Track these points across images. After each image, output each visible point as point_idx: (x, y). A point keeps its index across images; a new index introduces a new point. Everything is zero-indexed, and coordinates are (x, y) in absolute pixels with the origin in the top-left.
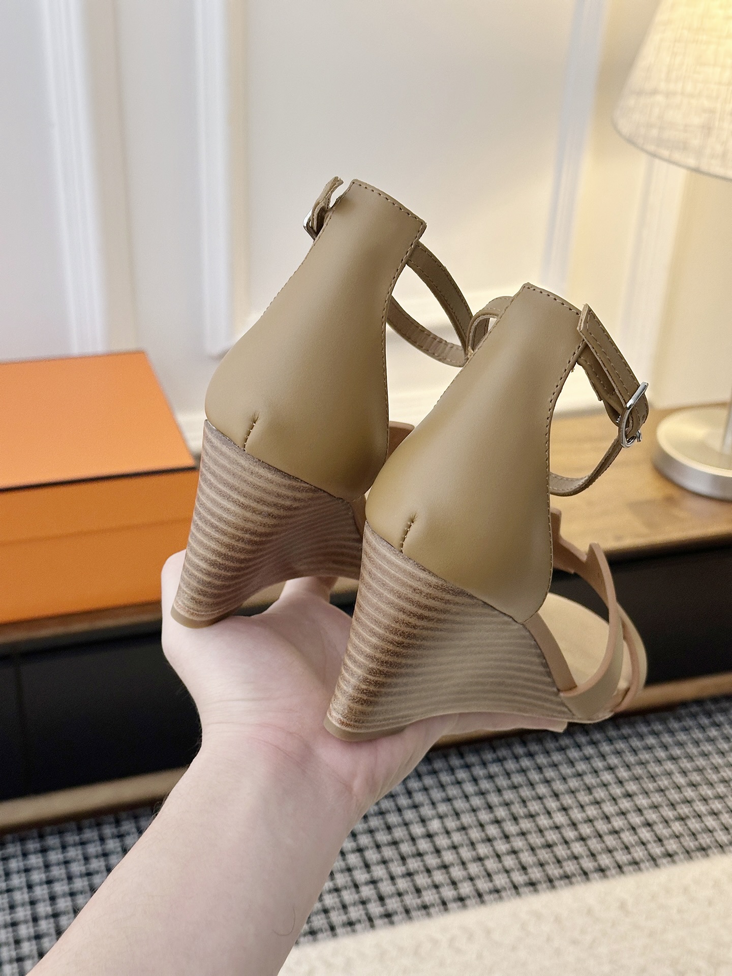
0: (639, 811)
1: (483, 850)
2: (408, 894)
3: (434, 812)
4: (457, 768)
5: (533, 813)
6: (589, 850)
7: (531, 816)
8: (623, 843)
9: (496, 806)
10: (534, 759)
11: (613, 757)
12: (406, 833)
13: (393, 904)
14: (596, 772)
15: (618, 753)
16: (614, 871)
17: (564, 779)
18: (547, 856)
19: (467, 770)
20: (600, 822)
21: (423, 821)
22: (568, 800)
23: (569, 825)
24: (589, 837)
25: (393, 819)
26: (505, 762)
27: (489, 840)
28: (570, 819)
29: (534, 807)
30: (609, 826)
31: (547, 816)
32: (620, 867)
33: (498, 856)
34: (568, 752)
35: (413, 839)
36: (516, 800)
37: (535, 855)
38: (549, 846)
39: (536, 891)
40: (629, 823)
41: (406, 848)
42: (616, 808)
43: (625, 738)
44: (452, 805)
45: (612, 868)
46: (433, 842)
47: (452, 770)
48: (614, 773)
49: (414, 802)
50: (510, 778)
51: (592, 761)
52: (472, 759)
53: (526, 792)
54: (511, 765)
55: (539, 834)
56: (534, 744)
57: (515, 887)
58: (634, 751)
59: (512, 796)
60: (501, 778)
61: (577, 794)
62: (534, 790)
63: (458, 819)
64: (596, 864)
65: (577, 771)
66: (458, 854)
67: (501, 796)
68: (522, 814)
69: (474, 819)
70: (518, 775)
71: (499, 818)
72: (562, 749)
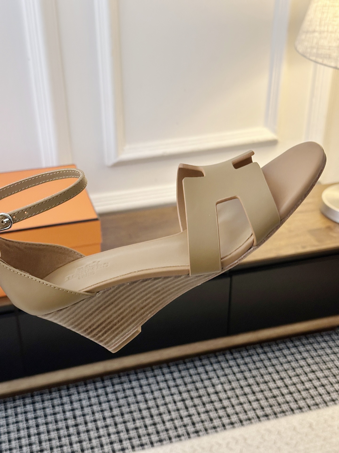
0: (318, 379)
1: (242, 399)
2: (207, 421)
3: (218, 381)
4: (230, 360)
5: (267, 381)
6: (294, 399)
8: (311, 395)
9: (249, 378)
10: (267, 355)
11: (305, 353)
12: (205, 392)
13: (199, 426)
14: (297, 360)
15: (308, 351)
16: (306, 409)
17: (282, 364)
18: (274, 402)
19: (234, 360)
20: (300, 385)
21: (213, 386)
22: (283, 374)
23: (284, 387)
24: (294, 392)
25: (199, 385)
26: (252, 357)
27: (245, 394)
28: (285, 384)
29: (267, 378)
30: (304, 387)
31: (273, 382)
32: (309, 407)
33: (250, 402)
34: (283, 351)
35: (209, 395)
36: (259, 375)
37: (268, 402)
38: (274, 397)
39: (268, 419)
40: (313, 385)
41: (205, 399)
42: (307, 378)
43: (311, 344)
44: (227, 378)
45: (305, 407)
46: (218, 396)
47: (227, 361)
48: (306, 361)
49: (209, 377)
50: (255, 365)
51: (295, 355)
52: (237, 355)
53: (263, 371)
54: (255, 358)
55: (270, 391)
56: (267, 348)
57: (258, 417)
58: (316, 350)
59: (256, 373)
60: (251, 364)
61: (288, 372)
62: (267, 370)
63: (231, 385)
64: (297, 406)
65: (288, 360)
66: (230, 401)
67: (251, 373)
68: (261, 382)
69: (238, 384)
70: (259, 363)
71: (250, 384)
72: (280, 350)
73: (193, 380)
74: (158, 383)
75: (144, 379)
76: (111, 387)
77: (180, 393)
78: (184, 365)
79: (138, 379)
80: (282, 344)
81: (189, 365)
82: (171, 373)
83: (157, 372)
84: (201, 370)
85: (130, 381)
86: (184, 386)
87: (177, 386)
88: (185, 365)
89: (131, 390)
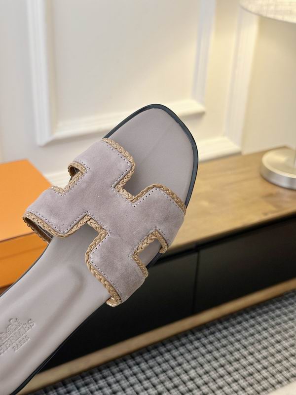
0: (286, 349)
1: (220, 382)
3: (190, 366)
4: (194, 341)
5: (237, 359)
6: (270, 373)
7: (237, 360)
8: (285, 367)
9: (218, 358)
10: (228, 331)
11: (264, 323)
12: (180, 380)
14: (259, 332)
15: (266, 321)
16: (286, 383)
17: (246, 338)
18: (252, 380)
19: (198, 341)
20: (270, 358)
21: (186, 372)
22: (251, 349)
23: (256, 362)
24: (268, 367)
25: (171, 373)
26: (215, 334)
27: (221, 376)
28: (256, 359)
29: (237, 355)
30: (275, 359)
31: (244, 359)
32: (288, 380)
33: (229, 384)
34: (242, 324)
35: (185, 383)
36: (227, 353)
37: (247, 381)
38: (251, 374)
40: (284, 356)
41: (182, 388)
42: (275, 349)
43: (266, 312)
44: (197, 361)
46: (194, 383)
47: (191, 342)
48: (268, 332)
49: (178, 363)
50: (220, 342)
51: (255, 327)
52: (199, 335)
53: (230, 348)
54: (218, 335)
55: (244, 369)
56: (225, 322)
58: (273, 319)
59: (224, 352)
60: (216, 343)
61: (255, 345)
62: (234, 346)
63: (203, 368)
64: (276, 380)
65: (250, 334)
66: (209, 387)
67: (220, 352)
68: (232, 360)
69: (211, 366)
70: (223, 340)
71: (222, 364)
72: (239, 323)
73: (163, 369)
74: (127, 378)
75: (110, 376)
76: (77, 391)
77: (154, 386)
78: (148, 353)
79: (104, 378)
80: (239, 317)
81: (154, 353)
82: (138, 364)
83: (122, 365)
84: (167, 356)
85: (96, 381)
86: (156, 377)
87: (148, 378)
88: (150, 353)
89: (100, 391)
